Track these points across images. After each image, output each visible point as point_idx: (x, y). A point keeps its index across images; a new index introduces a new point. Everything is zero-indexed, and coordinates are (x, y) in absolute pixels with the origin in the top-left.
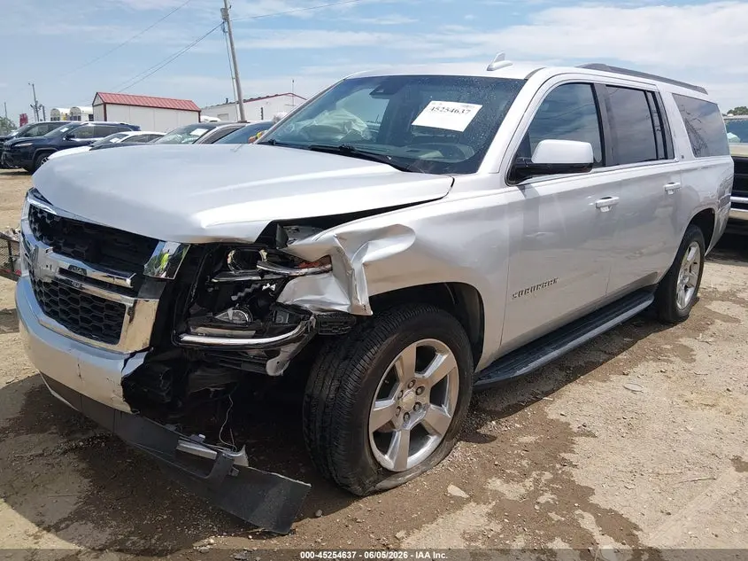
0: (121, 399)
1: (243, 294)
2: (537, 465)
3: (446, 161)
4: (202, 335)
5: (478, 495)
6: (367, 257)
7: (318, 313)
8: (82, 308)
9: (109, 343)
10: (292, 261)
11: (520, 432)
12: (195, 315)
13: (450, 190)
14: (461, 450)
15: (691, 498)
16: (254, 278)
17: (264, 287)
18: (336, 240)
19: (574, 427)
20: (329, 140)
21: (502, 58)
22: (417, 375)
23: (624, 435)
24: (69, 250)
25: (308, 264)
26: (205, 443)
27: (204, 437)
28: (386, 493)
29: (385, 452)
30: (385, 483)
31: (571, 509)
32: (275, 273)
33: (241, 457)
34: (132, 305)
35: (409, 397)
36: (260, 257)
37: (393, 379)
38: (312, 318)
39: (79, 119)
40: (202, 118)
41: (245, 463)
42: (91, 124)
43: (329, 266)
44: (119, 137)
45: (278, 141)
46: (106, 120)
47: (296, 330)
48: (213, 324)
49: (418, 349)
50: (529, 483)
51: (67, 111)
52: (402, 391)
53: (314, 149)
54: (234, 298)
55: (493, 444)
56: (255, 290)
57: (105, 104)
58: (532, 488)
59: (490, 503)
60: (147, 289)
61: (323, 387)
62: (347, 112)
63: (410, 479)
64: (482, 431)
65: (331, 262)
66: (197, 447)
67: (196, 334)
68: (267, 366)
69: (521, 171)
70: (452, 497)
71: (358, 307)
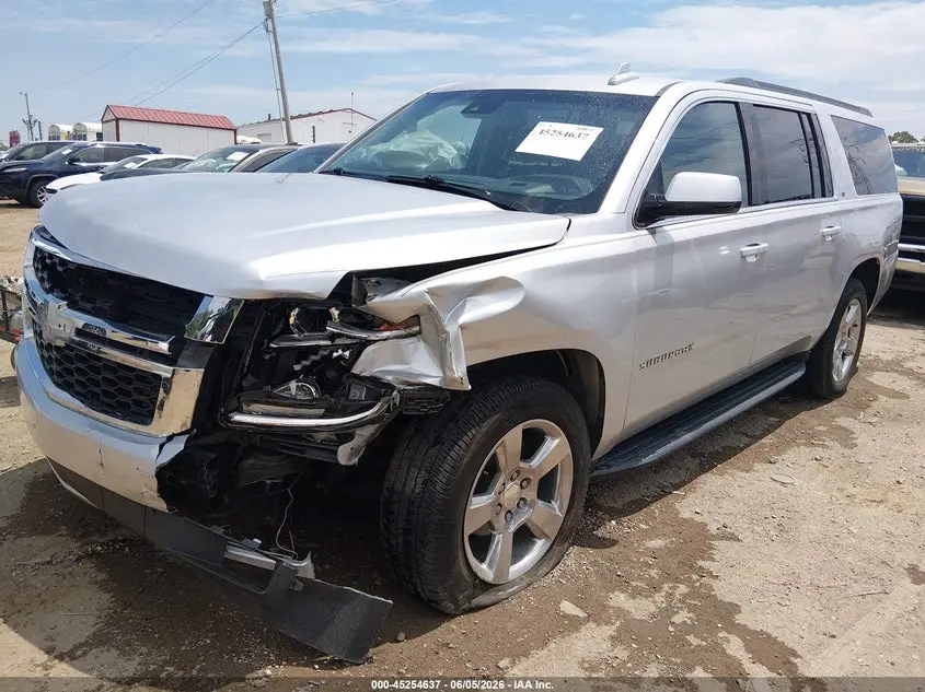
0: (156, 495)
1: (307, 363)
2: (668, 576)
3: (558, 197)
4: (257, 414)
5: (598, 614)
6: (465, 318)
7: (402, 387)
8: (105, 379)
9: (139, 423)
10: (372, 322)
11: (647, 535)
12: (249, 389)
13: (566, 234)
14: (575, 558)
15: (859, 617)
16: (322, 343)
17: (335, 354)
18: (427, 295)
19: (713, 528)
20: (411, 170)
21: (626, 69)
22: (522, 464)
23: (774, 538)
24: (89, 306)
25: (391, 326)
26: (261, 550)
27: (259, 542)
28: (484, 611)
29: (482, 560)
30: (482, 599)
31: (713, 631)
32: (350, 337)
33: (306, 567)
34: (170, 376)
35: (512, 490)
36: (330, 317)
37: (493, 468)
38: (395, 393)
39: (85, 138)
40: (239, 138)
41: (311, 574)
42: (99, 145)
43: (417, 328)
44: (136, 162)
45: (346, 169)
46: (118, 140)
47: (375, 409)
48: (270, 400)
49: (525, 432)
50: (659, 598)
51: (70, 128)
52: (504, 484)
53: (392, 180)
54: (297, 367)
55: (615, 549)
56: (323, 357)
57: (117, 120)
58: (664, 605)
59: (613, 624)
60: (189, 356)
61: (408, 479)
62: (431, 135)
63: (514, 593)
64: (599, 533)
65: (419, 325)
66: (249, 555)
67: (250, 413)
68: (339, 453)
69: (652, 210)
70: (566, 616)
71: (454, 380)
